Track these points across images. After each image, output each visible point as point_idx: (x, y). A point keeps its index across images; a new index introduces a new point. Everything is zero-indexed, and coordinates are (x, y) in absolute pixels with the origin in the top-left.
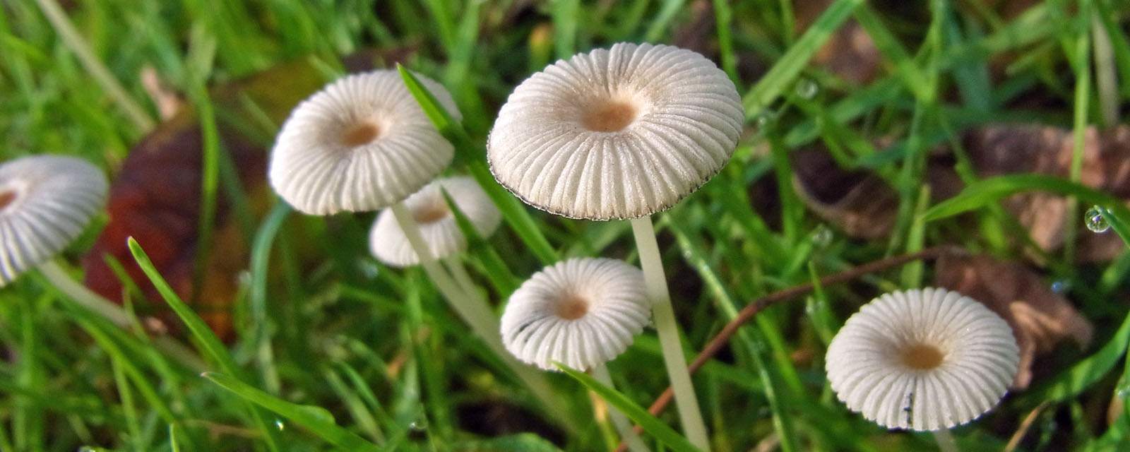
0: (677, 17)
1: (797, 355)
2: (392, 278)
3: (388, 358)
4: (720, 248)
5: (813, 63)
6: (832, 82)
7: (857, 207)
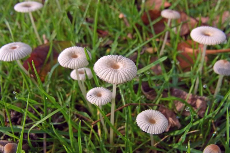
0: (132, 54)
1: (132, 114)
2: (72, 81)
3: (67, 93)
4: (126, 93)
5: (151, 69)
6: (153, 73)
7: (150, 94)
